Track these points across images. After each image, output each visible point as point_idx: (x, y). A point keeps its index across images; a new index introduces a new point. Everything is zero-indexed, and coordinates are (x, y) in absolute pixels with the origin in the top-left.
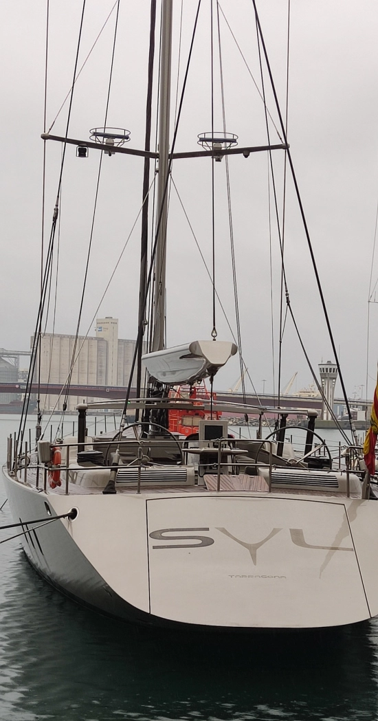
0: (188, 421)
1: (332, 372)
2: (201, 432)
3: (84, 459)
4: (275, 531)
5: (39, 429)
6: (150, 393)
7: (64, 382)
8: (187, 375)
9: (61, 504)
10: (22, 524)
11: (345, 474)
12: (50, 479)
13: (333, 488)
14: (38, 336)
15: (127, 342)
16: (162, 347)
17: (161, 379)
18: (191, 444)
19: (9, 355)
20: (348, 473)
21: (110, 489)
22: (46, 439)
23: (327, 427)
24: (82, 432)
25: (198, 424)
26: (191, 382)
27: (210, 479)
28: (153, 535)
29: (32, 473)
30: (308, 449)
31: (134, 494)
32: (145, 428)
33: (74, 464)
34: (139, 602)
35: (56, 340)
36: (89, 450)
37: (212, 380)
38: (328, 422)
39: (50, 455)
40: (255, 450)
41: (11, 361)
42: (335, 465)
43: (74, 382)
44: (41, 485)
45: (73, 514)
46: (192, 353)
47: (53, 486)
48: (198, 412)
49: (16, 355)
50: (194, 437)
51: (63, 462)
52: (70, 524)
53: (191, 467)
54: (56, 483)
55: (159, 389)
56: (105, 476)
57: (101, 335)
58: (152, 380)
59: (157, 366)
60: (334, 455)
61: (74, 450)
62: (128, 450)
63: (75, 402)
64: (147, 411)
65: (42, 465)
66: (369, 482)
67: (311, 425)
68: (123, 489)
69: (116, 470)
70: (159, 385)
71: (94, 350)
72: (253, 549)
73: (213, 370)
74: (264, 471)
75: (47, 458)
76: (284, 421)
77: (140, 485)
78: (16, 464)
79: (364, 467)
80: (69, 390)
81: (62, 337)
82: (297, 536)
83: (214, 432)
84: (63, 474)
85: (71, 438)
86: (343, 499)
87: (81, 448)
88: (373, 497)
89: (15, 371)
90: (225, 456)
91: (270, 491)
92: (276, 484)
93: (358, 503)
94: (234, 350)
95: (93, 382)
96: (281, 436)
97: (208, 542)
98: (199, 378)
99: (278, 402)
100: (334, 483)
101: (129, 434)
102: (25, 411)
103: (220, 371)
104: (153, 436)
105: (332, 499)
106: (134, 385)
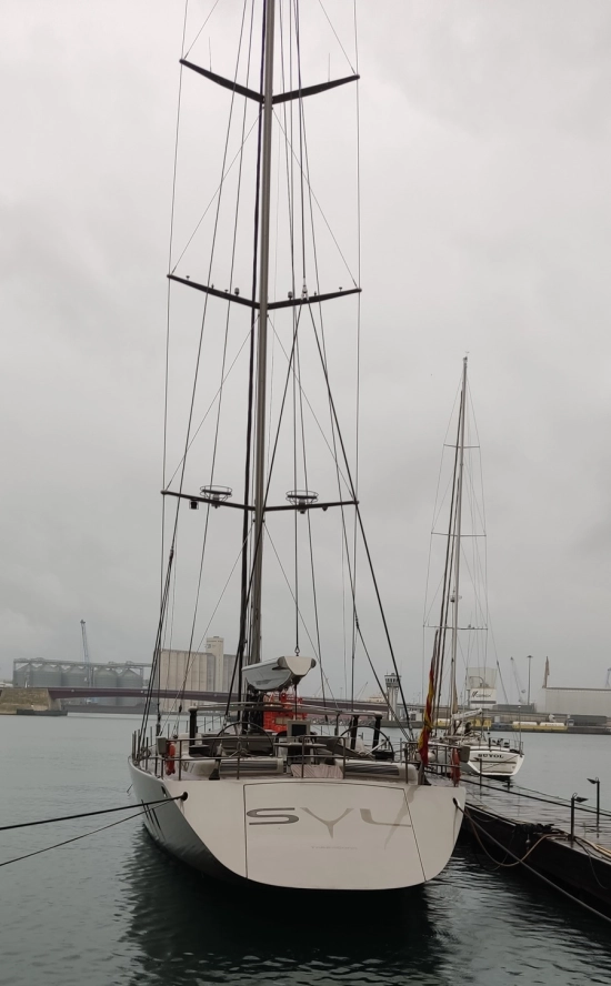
0: (279, 721)
1: (395, 682)
2: (289, 732)
3: (193, 752)
4: (348, 811)
5: (158, 727)
6: (249, 698)
7: (180, 688)
8: (277, 684)
9: (175, 787)
10: (143, 805)
11: (404, 765)
12: (166, 768)
13: (394, 775)
14: (158, 652)
15: (231, 656)
16: (258, 660)
17: (257, 687)
18: (281, 740)
19: (135, 666)
20: (407, 763)
21: (215, 776)
22: (165, 735)
23: (391, 726)
24: (193, 729)
25: (286, 723)
26: (280, 689)
27: (295, 768)
28: (250, 814)
29: (151, 763)
30: (375, 744)
31: (234, 780)
32: (245, 726)
33: (186, 755)
34: (238, 868)
35: (173, 655)
36: (199, 744)
37: (295, 688)
38: (392, 721)
39: (166, 748)
40: (333, 745)
41: (137, 671)
42: (397, 757)
43: (188, 688)
44: (159, 773)
45: (185, 797)
46: (280, 665)
47: (169, 773)
48: (287, 713)
49: (141, 666)
50: (283, 734)
51: (177, 755)
52: (182, 804)
53: (280, 759)
54: (171, 771)
55: (255, 695)
56: (211, 765)
57: (210, 651)
58: (250, 687)
59: (252, 675)
60: (396, 748)
61: (186, 745)
62: (230, 744)
63: (189, 705)
64: (246, 712)
65: (160, 756)
66: (424, 771)
67: (377, 724)
68: (225, 776)
69: (219, 760)
70: (256, 691)
71: (205, 663)
72: (330, 825)
73: (296, 679)
74: (340, 762)
75: (164, 750)
76: (356, 721)
77: (239, 772)
78: (139, 755)
79: (419, 759)
80: (183, 695)
81: (178, 652)
82: (366, 815)
83: (299, 730)
84: (177, 763)
85: (184, 733)
86: (402, 785)
87: (192, 742)
88: (427, 784)
89: (140, 679)
90: (308, 749)
91: (344, 777)
92: (350, 772)
93: (415, 788)
94: (313, 664)
95: (204, 689)
96: (354, 734)
97: (293, 819)
98: (286, 686)
99: (351, 705)
100: (395, 772)
101: (231, 731)
102: (147, 712)
103: (302, 681)
104: (251, 733)
105: (394, 784)
106: (236, 691)
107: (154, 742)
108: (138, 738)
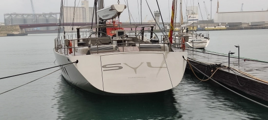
0: (113, 32)
1: (158, 14)
2: (117, 34)
3: (79, 45)
4: (142, 63)
5: (65, 37)
6: (100, 23)
7: (72, 22)
8: (111, 16)
9: (73, 59)
10: (60, 66)
11: (163, 44)
12: (69, 51)
13: (159, 49)
14: (62, 8)
15: (92, 8)
16: (103, 8)
17: (103, 19)
18: (114, 38)
19: (53, 14)
20: (164, 44)
21: (88, 53)
22: (67, 38)
23: (158, 32)
24: (79, 36)
25: (116, 32)
26: (112, 19)
27: (120, 48)
28: (103, 67)
29: (63, 50)
30: (151, 37)
31: (96, 54)
32: (99, 34)
33: (76, 46)
34: (100, 88)
35: (68, 9)
36: (81, 41)
37: (119, 17)
38: (158, 30)
39: (68, 43)
40: (135, 40)
41: (54, 16)
42: (160, 42)
43: (75, 22)
44: (66, 53)
45: (77, 62)
46: (112, 9)
47: (70, 53)
48: (115, 29)
49: (56, 14)
50: (115, 36)
51: (73, 46)
52: (76, 65)
53: (114, 45)
54: (71, 52)
55: (103, 22)
56: (86, 49)
57: (83, 6)
58: (100, 19)
59: (101, 14)
60: (160, 40)
61: (76, 42)
62: (94, 41)
63: (75, 28)
64: (99, 29)
65: (66, 47)
66: (171, 45)
67: (152, 32)
68: (92, 53)
69: (90, 47)
70: (103, 20)
71: (81, 11)
72: (135, 69)
73: (119, 14)
74: (137, 45)
75: (68, 44)
76: (143, 29)
77: (98, 51)
78: (58, 48)
79: (169, 41)
80: (73, 24)
81: (70, 7)
82: (149, 64)
83: (121, 34)
84: (73, 49)
85: (75, 37)
86: (163, 52)
87: (78, 41)
88: (172, 51)
89: (56, 19)
90: (125, 41)
91: (140, 50)
92: (141, 48)
93: (168, 53)
94: (125, 7)
95: (82, 21)
96: (143, 34)
97: (121, 68)
98: (115, 17)
99: (141, 24)
100: (160, 47)
101: (93, 36)
102: (59, 32)
103: (121, 14)
104: (102, 36)
105: (159, 52)
106: (94, 21)
107: (63, 42)
108: (57, 41)
